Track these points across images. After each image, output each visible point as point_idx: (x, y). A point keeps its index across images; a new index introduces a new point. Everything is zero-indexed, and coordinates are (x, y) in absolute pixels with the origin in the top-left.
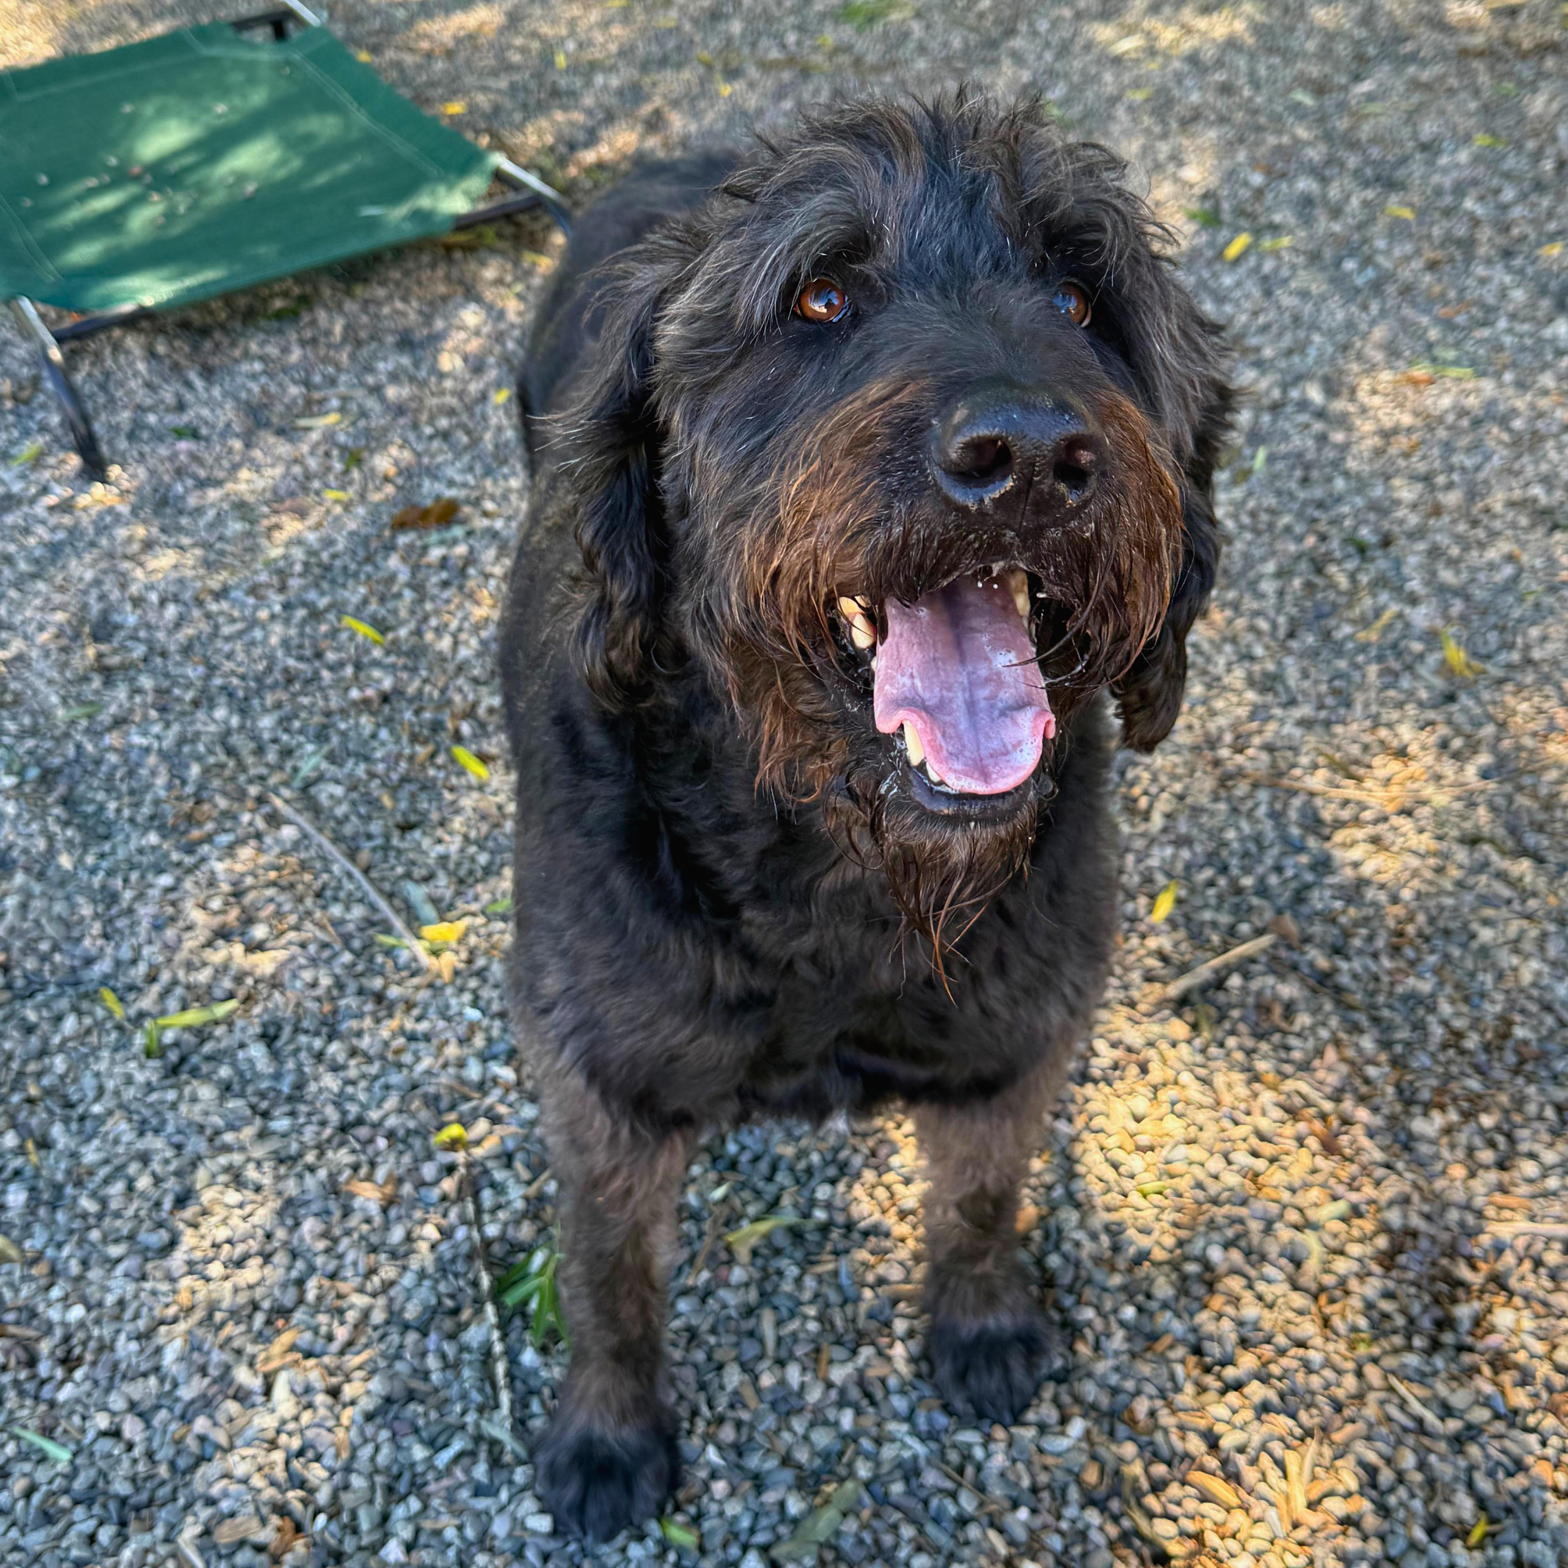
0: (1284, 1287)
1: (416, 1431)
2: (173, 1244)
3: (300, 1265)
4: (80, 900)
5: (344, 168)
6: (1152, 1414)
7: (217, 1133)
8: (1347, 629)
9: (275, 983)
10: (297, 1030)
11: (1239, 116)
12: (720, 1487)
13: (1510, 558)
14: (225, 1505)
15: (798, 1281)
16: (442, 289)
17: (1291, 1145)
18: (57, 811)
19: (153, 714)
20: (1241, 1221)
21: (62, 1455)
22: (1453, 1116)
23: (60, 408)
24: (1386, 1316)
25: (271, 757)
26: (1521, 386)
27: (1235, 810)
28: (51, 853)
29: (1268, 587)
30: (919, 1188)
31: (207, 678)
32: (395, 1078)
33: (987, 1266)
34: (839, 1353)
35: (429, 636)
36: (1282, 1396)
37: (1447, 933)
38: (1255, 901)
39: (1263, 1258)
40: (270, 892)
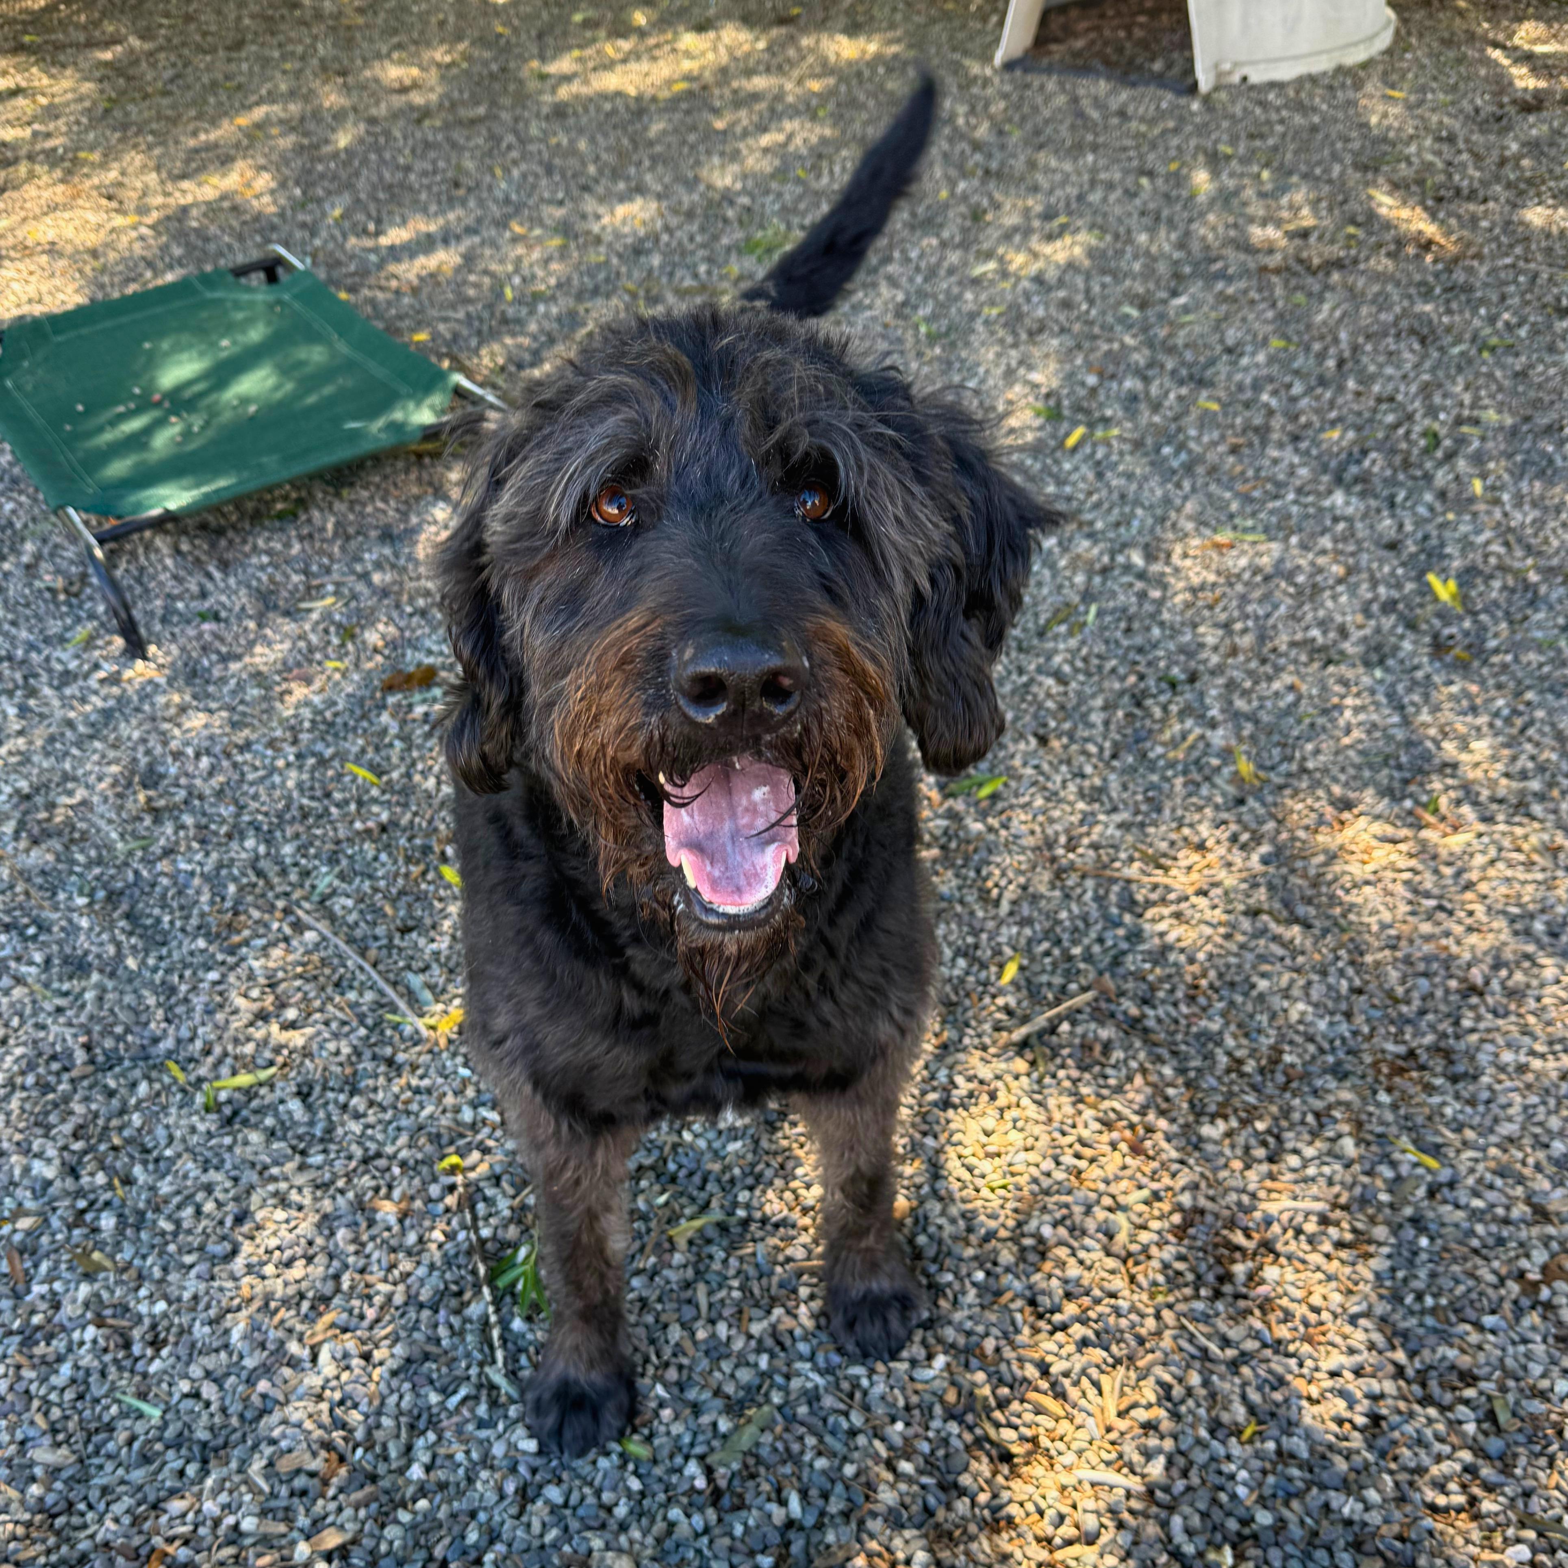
0: (1101, 1254)
1: (431, 1382)
2: (235, 1252)
3: (336, 1263)
4: (146, 993)
5: (328, 390)
6: (998, 1350)
7: (266, 1168)
8: (1159, 750)
9: (306, 1053)
10: (325, 1088)
11: (1077, 327)
12: (666, 1413)
13: (1291, 688)
14: (284, 1444)
15: (725, 1262)
16: (415, 490)
17: (1107, 1149)
18: (122, 923)
19: (195, 845)
20: (1067, 1206)
21: (155, 1413)
22: (1234, 1123)
23: (105, 598)
24: (1179, 1273)
25: (293, 877)
26: (1304, 547)
27: (1067, 896)
28: (119, 956)
29: (1096, 718)
30: (817, 1190)
31: (238, 815)
32: (404, 1122)
33: (870, 1241)
34: (756, 1313)
35: (417, 778)
36: (1097, 1334)
37: (1232, 984)
38: (1082, 966)
39: (1084, 1233)
40: (298, 983)
